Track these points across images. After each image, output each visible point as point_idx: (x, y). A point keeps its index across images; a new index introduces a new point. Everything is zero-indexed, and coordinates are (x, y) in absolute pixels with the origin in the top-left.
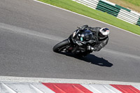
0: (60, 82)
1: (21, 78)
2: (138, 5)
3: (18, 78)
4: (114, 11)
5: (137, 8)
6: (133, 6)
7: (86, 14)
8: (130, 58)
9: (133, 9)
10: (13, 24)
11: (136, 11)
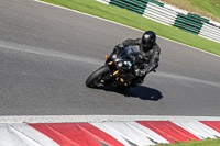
0: (57, 121)
7: (95, 12)
11: (172, 5)
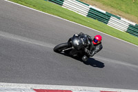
0: (51, 89)
1: (13, 84)
2: (128, 13)
3: (10, 84)
4: (104, 18)
5: (127, 15)
6: (124, 14)
7: (78, 21)
8: (120, 65)
9: (124, 17)
10: (5, 31)
11: (126, 18)
